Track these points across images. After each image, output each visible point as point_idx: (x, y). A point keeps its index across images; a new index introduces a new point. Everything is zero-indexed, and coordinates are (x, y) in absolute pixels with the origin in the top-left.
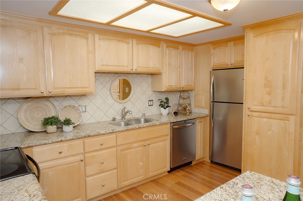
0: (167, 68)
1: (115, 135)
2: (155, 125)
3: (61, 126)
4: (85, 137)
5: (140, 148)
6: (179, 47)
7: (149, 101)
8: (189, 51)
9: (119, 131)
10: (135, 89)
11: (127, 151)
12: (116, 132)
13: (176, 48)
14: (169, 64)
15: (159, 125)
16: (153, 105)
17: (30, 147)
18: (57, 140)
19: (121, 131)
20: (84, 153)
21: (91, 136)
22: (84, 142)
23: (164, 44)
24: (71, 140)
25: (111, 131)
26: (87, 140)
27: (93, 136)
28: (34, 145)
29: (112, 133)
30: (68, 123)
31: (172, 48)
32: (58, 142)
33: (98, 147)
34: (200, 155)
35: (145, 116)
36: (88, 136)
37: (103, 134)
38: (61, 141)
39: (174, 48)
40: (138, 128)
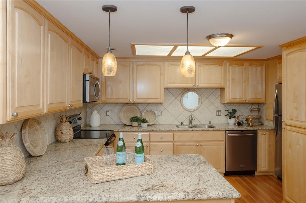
0: (230, 83)
1: (172, 133)
2: (209, 131)
3: (140, 124)
4: (150, 131)
5: (194, 147)
6: (245, 64)
7: (217, 111)
8: (258, 66)
9: (175, 131)
10: (203, 101)
11: (181, 147)
12: (173, 131)
13: (240, 65)
14: (233, 80)
15: (212, 130)
16: (221, 115)
17: (119, 131)
18: (133, 130)
19: (177, 131)
20: (150, 142)
21: (154, 131)
22: (150, 134)
23: (227, 63)
24: (141, 131)
25: (170, 130)
26: (152, 133)
27: (156, 131)
28: (120, 131)
29: (170, 131)
30: (143, 121)
31: (236, 65)
32: (133, 131)
33: (159, 140)
34: (264, 167)
35: (211, 124)
36: (152, 131)
37: (163, 131)
38: (135, 131)
39: (238, 65)
40: (191, 131)
